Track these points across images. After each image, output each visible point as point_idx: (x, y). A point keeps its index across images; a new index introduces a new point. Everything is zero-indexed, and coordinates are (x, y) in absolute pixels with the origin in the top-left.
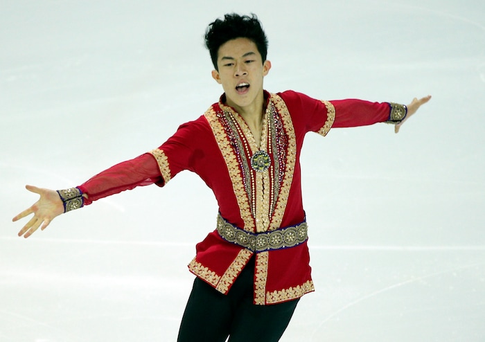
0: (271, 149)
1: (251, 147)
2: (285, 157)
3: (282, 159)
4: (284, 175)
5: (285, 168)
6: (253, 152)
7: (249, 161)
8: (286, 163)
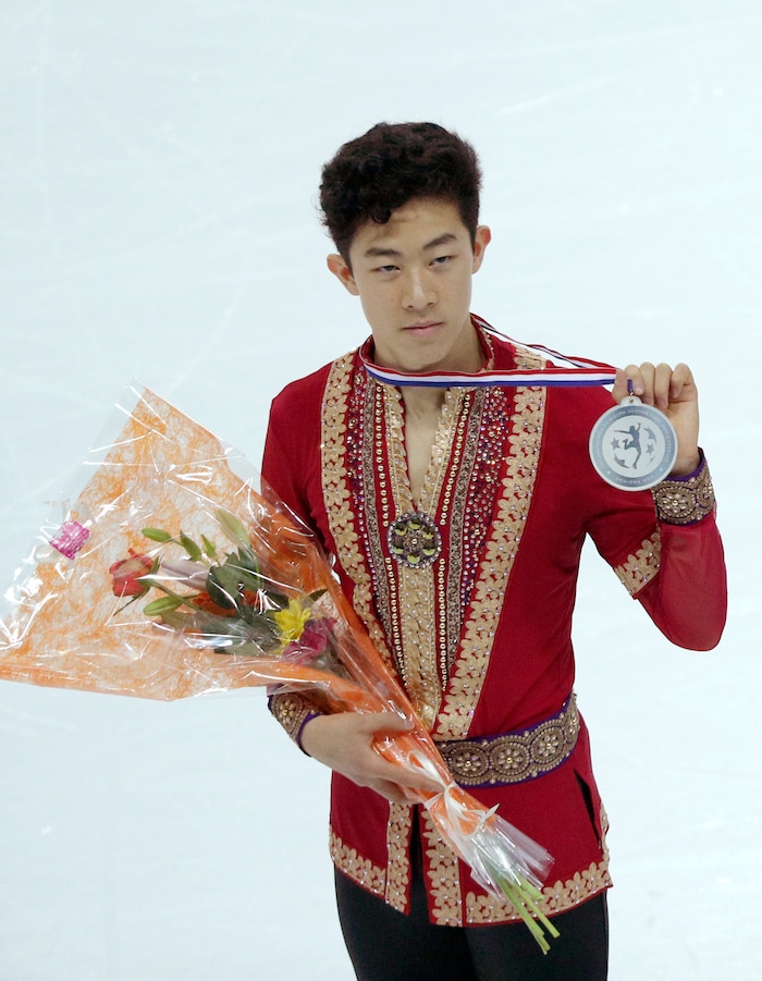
0: (448, 513)
1: (397, 498)
2: (483, 544)
3: (472, 547)
4: (475, 591)
5: (479, 570)
6: (399, 512)
7: (383, 531)
8: (482, 558)
